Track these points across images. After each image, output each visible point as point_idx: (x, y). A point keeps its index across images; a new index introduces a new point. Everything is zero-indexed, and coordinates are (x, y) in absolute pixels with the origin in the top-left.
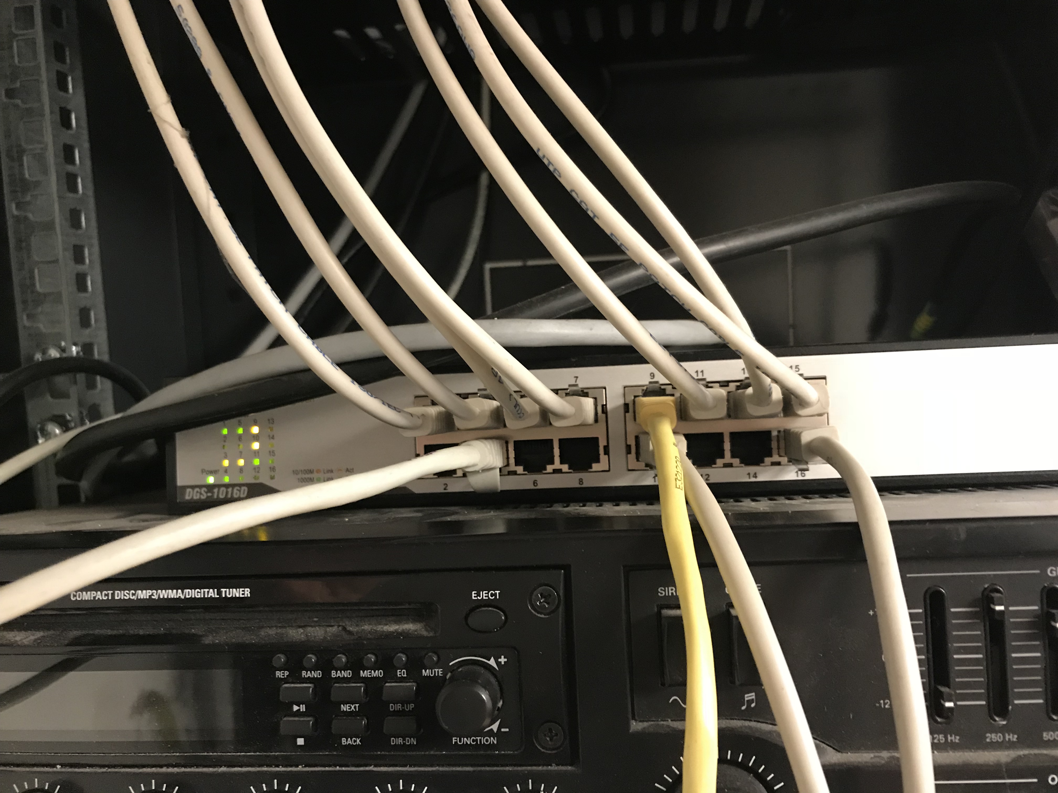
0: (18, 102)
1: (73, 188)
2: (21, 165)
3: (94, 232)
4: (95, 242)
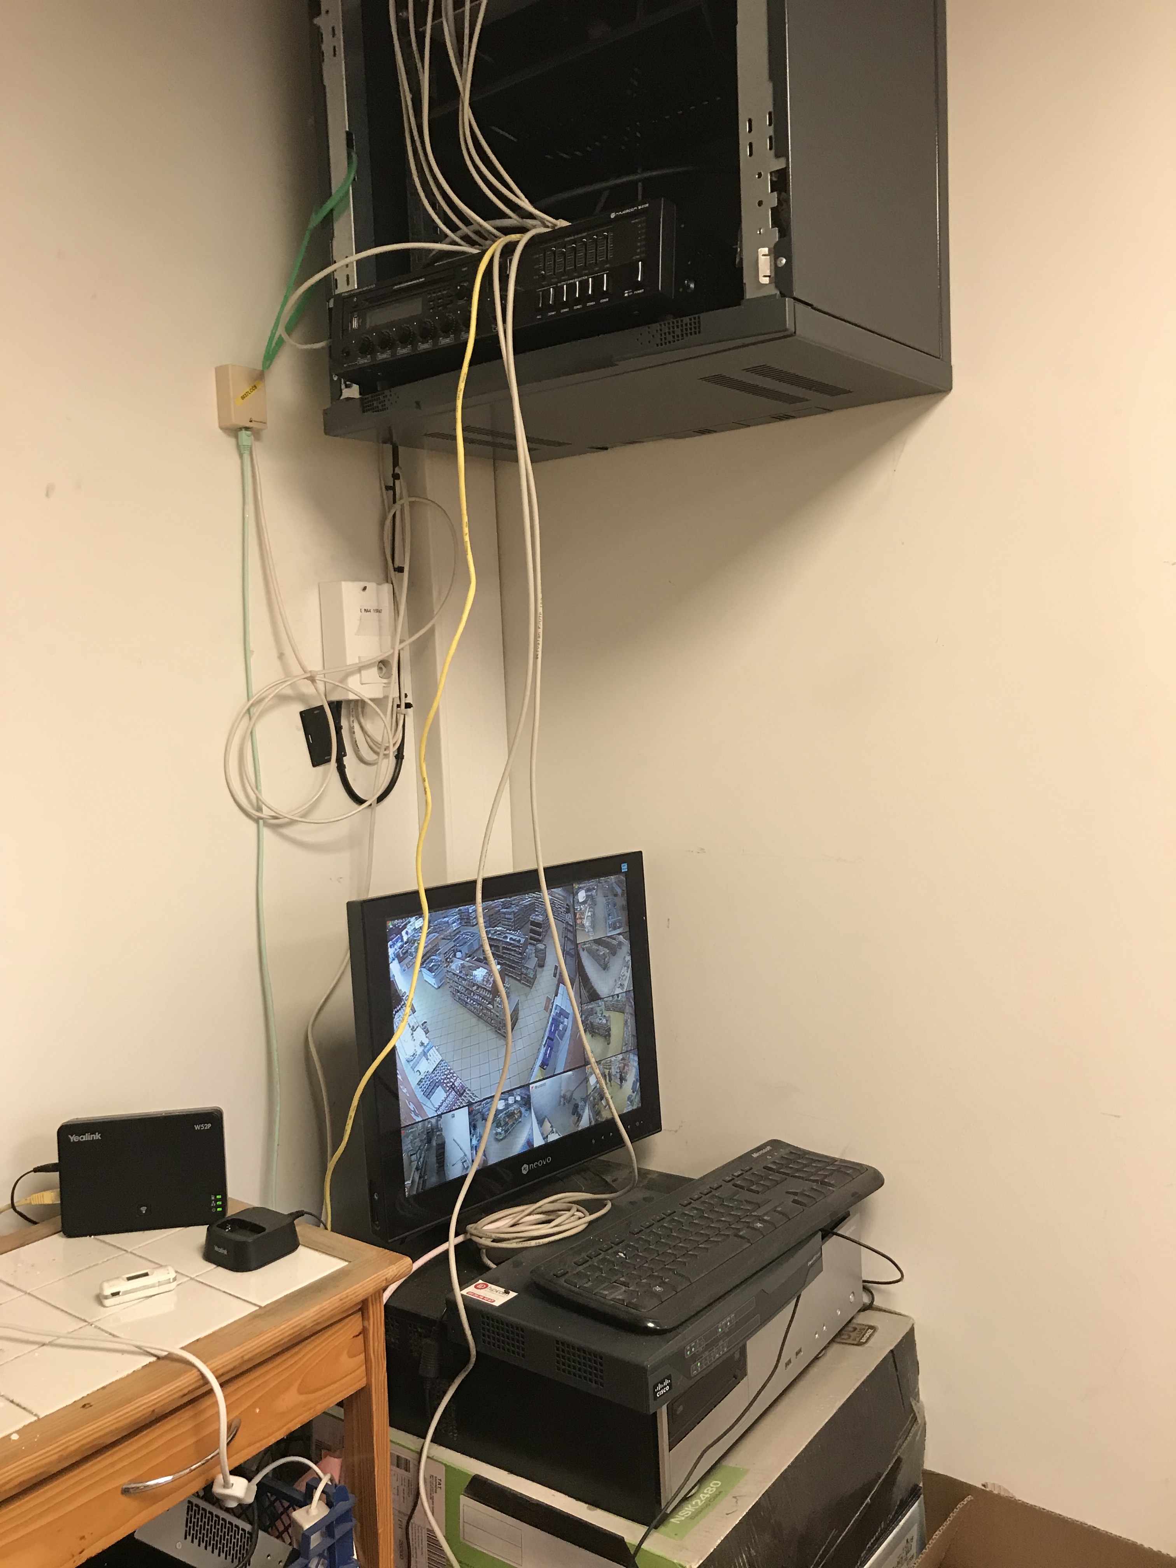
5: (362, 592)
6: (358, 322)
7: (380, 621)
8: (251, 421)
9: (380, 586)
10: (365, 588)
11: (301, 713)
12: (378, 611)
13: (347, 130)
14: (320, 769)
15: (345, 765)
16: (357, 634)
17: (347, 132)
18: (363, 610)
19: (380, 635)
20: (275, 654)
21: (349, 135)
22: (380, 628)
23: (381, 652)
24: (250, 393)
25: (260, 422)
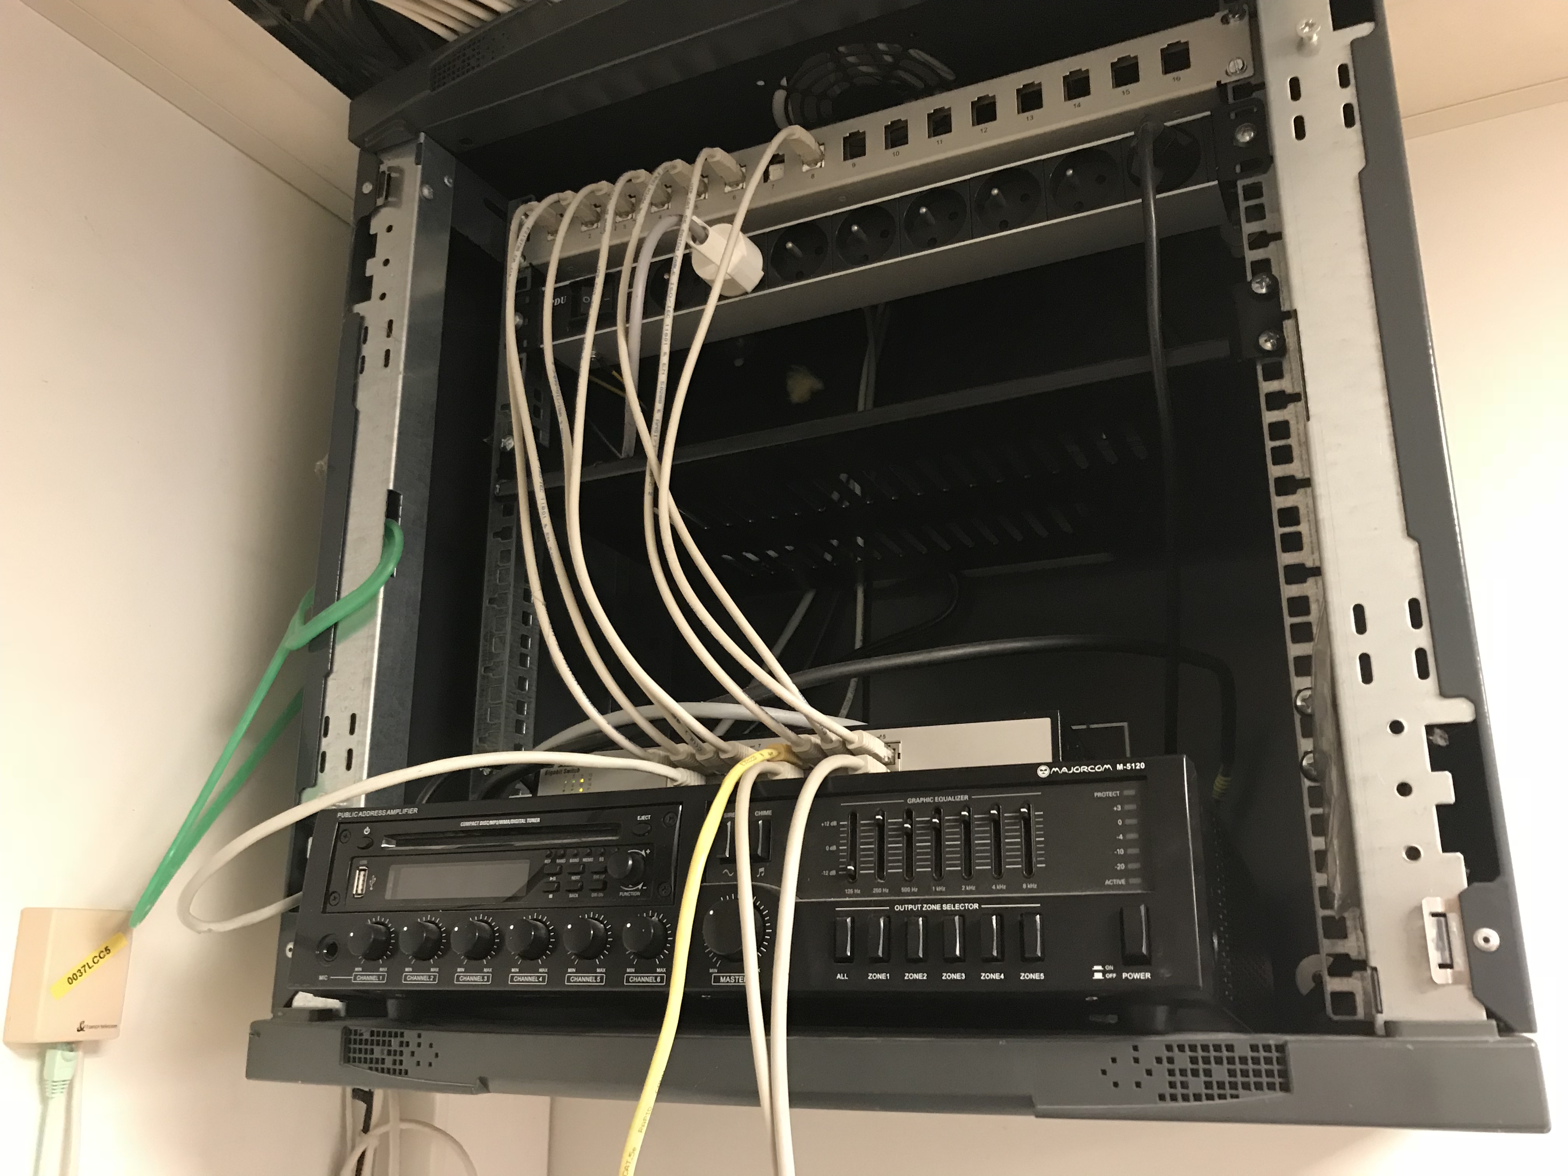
0: (495, 606)
1: (523, 663)
2: (491, 644)
3: (533, 695)
4: (533, 700)
6: (367, 881)
8: (81, 1029)
13: (391, 487)
17: (390, 492)
21: (392, 498)
24: (93, 966)
25: (103, 1027)
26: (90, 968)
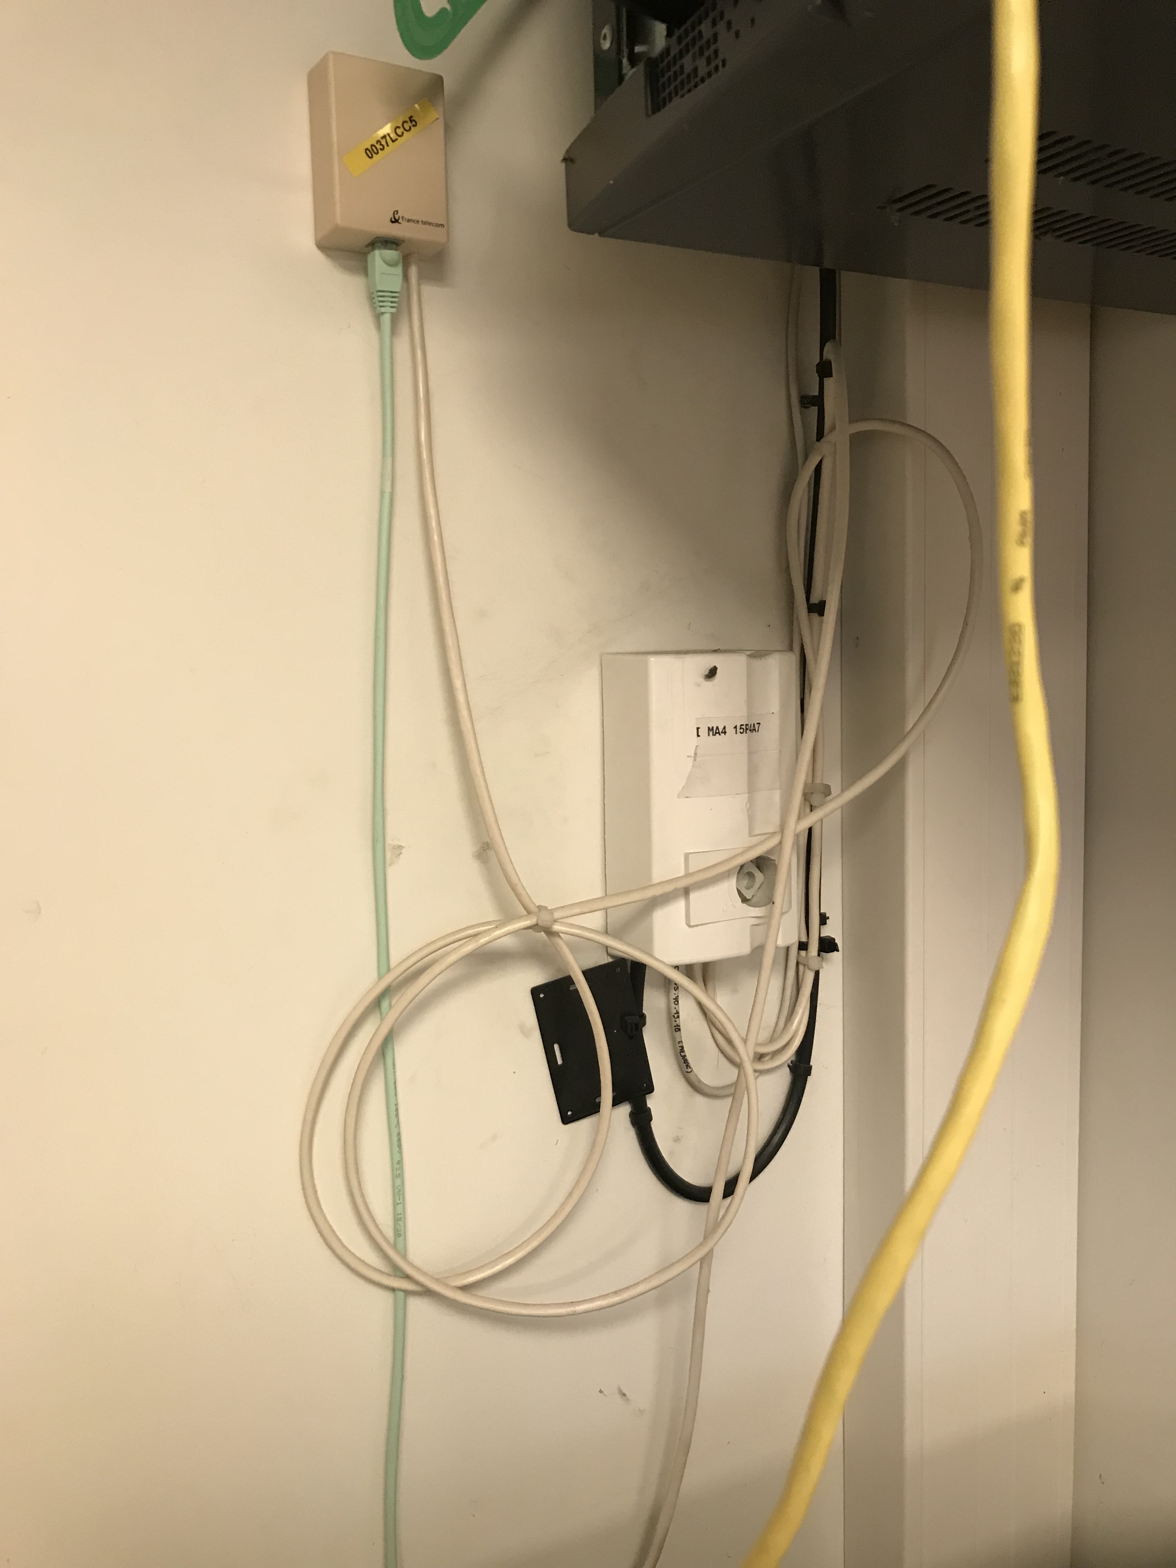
5: (702, 680)
7: (751, 753)
8: (395, 221)
9: (757, 663)
10: (712, 673)
11: (535, 992)
12: (749, 729)
14: (584, 1125)
15: (649, 1109)
16: (685, 793)
18: (704, 732)
19: (752, 789)
20: (467, 847)
22: (752, 771)
23: (751, 835)
24: (396, 140)
25: (424, 223)
26: (393, 141)
